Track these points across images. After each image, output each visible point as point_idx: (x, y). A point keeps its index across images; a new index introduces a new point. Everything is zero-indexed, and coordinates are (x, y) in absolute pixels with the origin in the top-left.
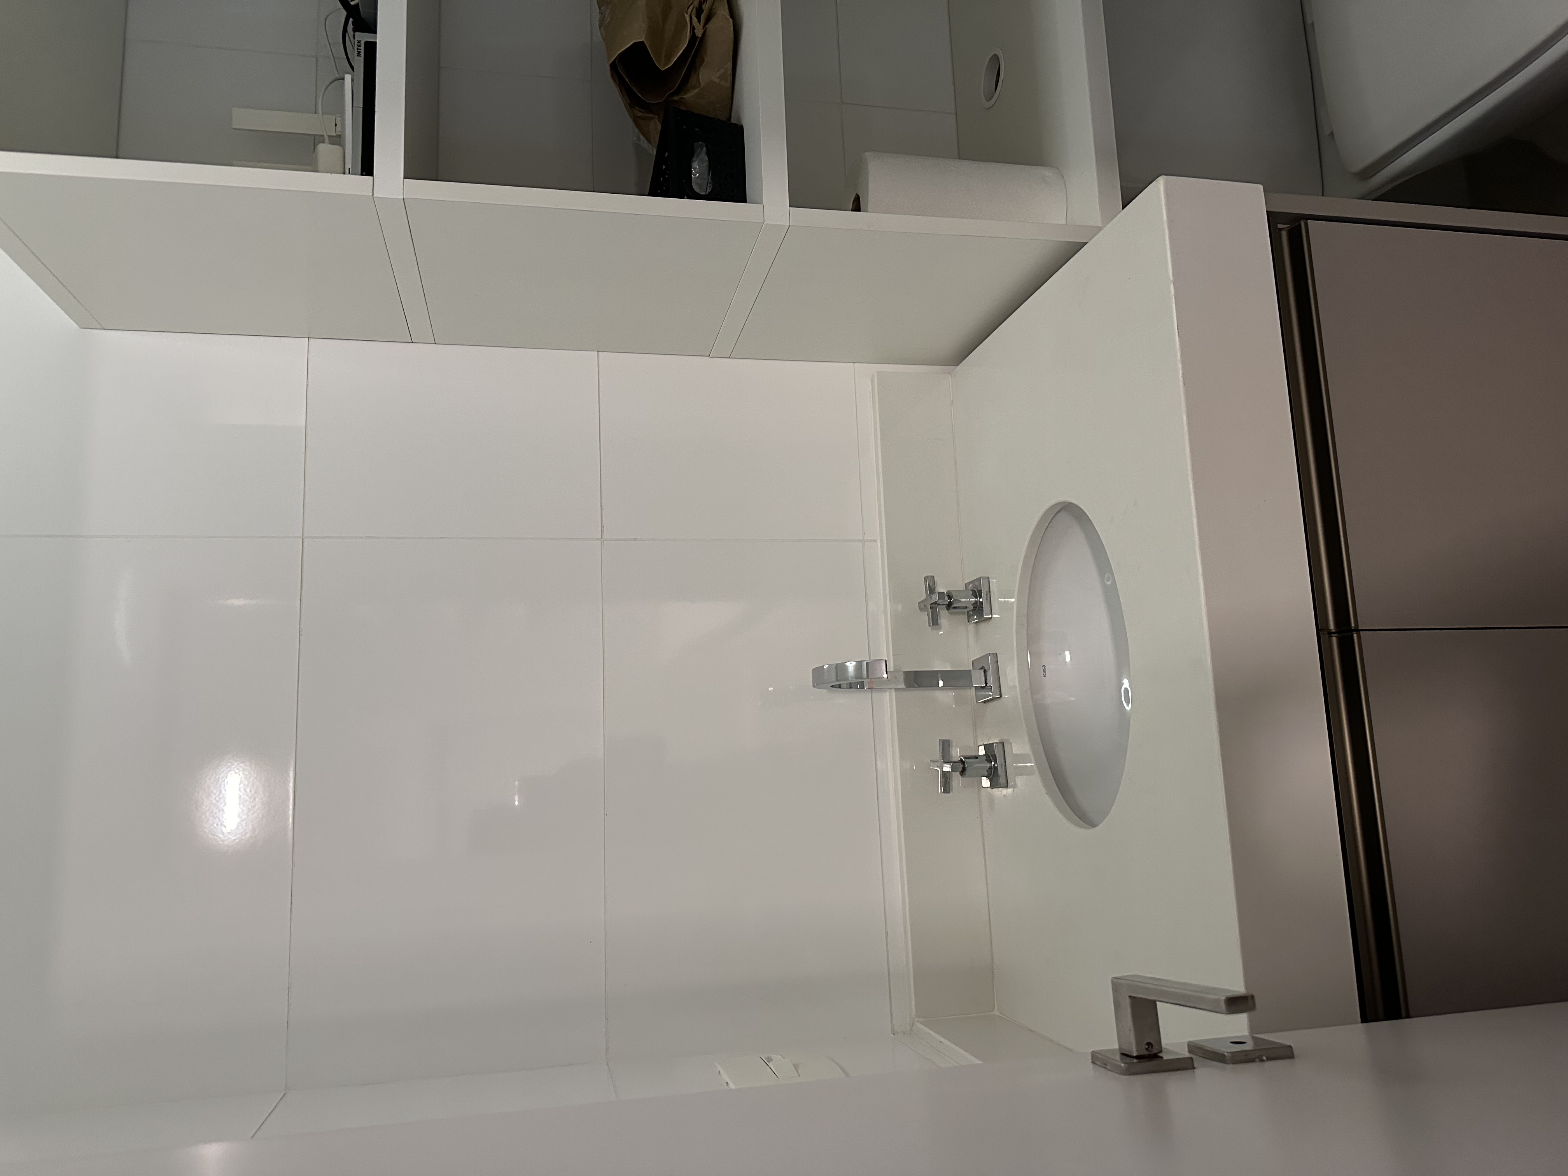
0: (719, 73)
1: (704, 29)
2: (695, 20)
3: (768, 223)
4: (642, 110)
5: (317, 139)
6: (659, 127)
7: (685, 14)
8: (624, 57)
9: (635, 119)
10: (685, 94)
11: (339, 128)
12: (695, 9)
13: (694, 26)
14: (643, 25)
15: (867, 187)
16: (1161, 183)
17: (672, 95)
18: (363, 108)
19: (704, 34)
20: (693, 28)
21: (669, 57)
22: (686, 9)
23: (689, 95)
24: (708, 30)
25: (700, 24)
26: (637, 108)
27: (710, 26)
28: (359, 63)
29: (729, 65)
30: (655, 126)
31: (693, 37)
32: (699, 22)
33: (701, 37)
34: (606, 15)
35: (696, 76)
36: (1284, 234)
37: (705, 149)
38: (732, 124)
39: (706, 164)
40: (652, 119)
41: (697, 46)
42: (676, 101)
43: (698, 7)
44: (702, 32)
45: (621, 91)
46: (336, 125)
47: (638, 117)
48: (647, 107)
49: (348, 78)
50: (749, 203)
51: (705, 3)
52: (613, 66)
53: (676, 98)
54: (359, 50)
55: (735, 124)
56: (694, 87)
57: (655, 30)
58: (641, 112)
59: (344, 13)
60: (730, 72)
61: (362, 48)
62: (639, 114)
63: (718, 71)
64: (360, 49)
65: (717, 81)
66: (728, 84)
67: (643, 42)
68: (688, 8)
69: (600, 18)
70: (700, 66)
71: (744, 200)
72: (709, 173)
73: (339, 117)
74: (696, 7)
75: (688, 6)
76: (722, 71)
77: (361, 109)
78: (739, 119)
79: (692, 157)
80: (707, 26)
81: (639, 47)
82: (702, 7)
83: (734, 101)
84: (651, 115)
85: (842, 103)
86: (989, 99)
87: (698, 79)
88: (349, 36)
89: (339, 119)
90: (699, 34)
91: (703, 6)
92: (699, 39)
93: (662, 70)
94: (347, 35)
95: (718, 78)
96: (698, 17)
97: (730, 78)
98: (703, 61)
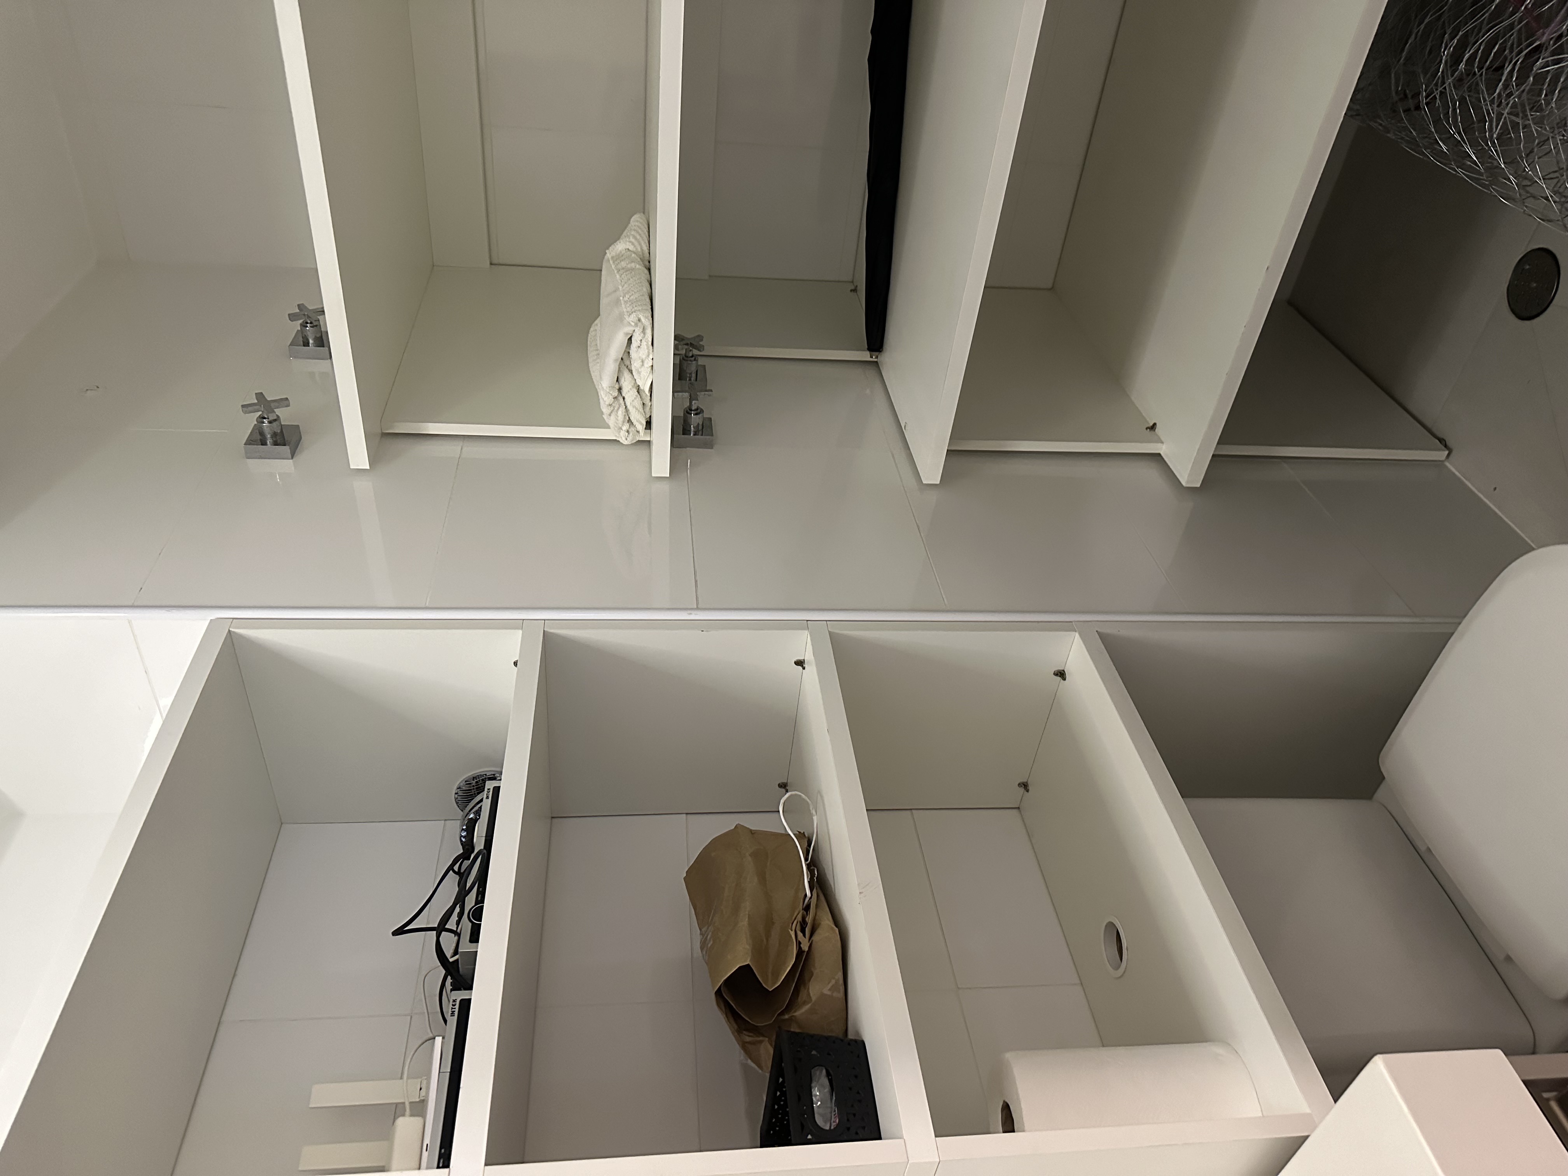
0: (830, 985)
1: (810, 942)
2: (800, 934)
3: (912, 1162)
4: (751, 1034)
5: (397, 1110)
6: (772, 1051)
7: (790, 931)
8: (730, 982)
9: (744, 1046)
10: (795, 1012)
11: (423, 1092)
12: (799, 924)
13: (799, 942)
14: (748, 947)
15: (1017, 1094)
16: (1378, 1065)
17: (782, 1013)
18: (451, 1072)
19: (810, 947)
20: (799, 943)
21: (776, 975)
22: (791, 925)
23: (800, 1012)
24: (814, 943)
25: (805, 937)
26: (744, 1032)
27: (815, 938)
28: (453, 1021)
29: (840, 975)
30: (767, 1050)
31: (800, 952)
32: (804, 935)
33: (807, 951)
34: (708, 937)
35: (806, 991)
36: (1554, 1106)
37: (824, 1071)
38: (851, 1040)
39: (827, 1089)
40: (761, 1042)
41: (804, 959)
42: (786, 1019)
43: (801, 921)
44: (808, 944)
45: (728, 1020)
46: (421, 1089)
47: (747, 1042)
48: (755, 1030)
49: (439, 1040)
50: (885, 1139)
51: (808, 916)
52: (718, 993)
53: (787, 1017)
54: (453, 1010)
55: (856, 1041)
56: (805, 1003)
57: (760, 950)
58: (749, 1036)
59: (444, 972)
60: (841, 981)
61: (457, 1007)
62: (748, 1039)
63: (829, 983)
64: (455, 1008)
65: (829, 993)
66: (841, 995)
67: (748, 965)
68: (792, 924)
69: (701, 941)
70: (810, 980)
71: (879, 1138)
72: (831, 1099)
73: (425, 1079)
74: (800, 922)
75: (792, 922)
76: (833, 982)
77: (449, 1073)
78: (858, 1033)
79: (811, 1082)
80: (813, 938)
81: (745, 970)
82: (806, 921)
83: (849, 1012)
84: (761, 1038)
85: (958, 988)
86: (1117, 968)
87: (809, 994)
88: (446, 990)
89: (425, 1082)
90: (806, 949)
91: (807, 919)
92: (805, 953)
93: (770, 990)
94: (444, 990)
95: (830, 990)
96: (803, 931)
97: (842, 989)
98: (812, 975)
